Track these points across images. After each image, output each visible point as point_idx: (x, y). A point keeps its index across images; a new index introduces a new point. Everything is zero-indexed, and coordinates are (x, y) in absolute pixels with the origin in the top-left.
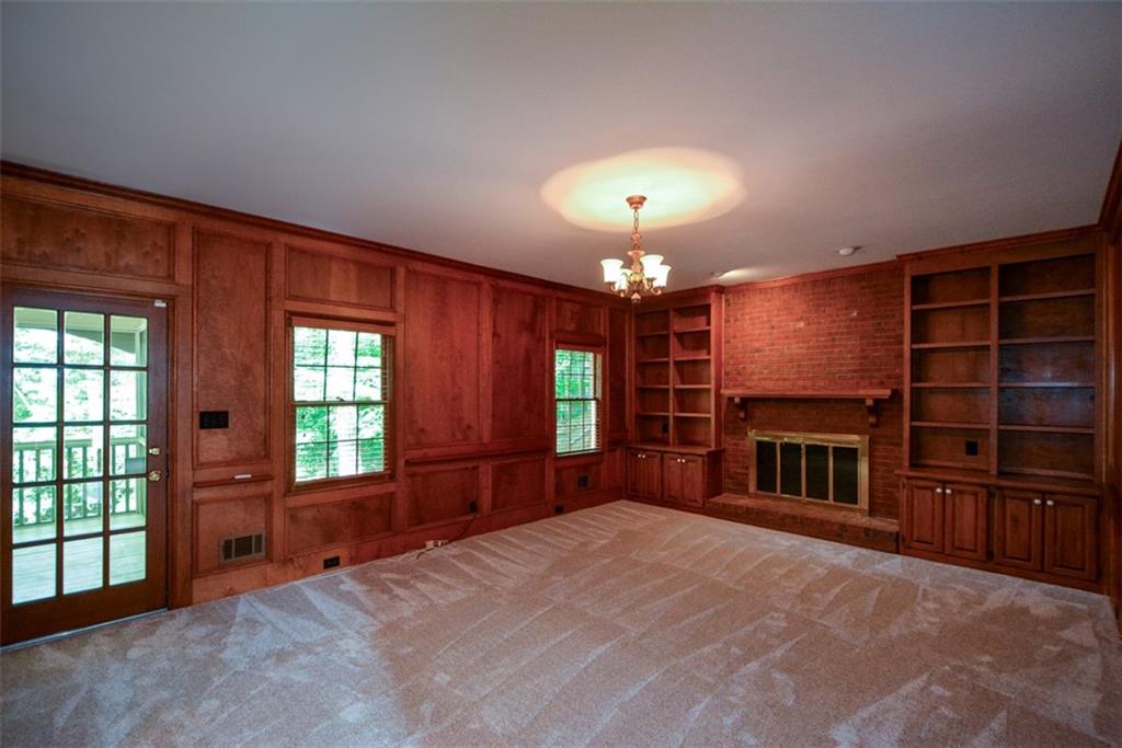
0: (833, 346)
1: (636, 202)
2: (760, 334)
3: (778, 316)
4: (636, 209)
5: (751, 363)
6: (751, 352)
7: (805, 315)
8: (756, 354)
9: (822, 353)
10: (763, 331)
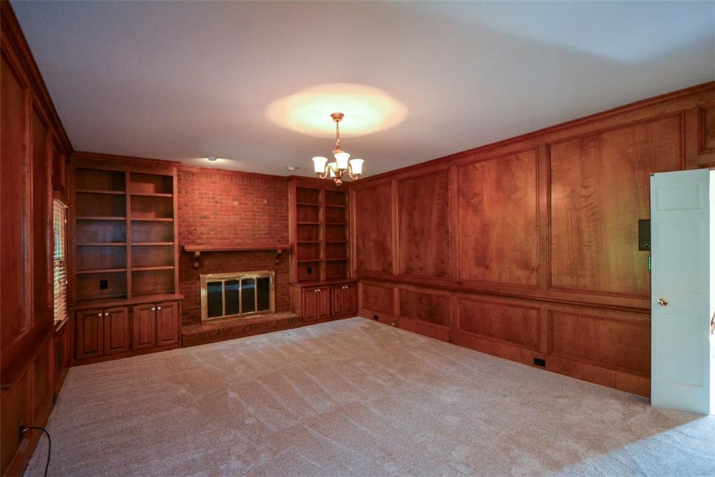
0: (255, 219)
1: (337, 117)
2: (207, 206)
3: (220, 195)
4: (338, 121)
5: (201, 226)
6: (201, 218)
7: (238, 198)
8: (205, 220)
9: (249, 222)
10: (209, 204)
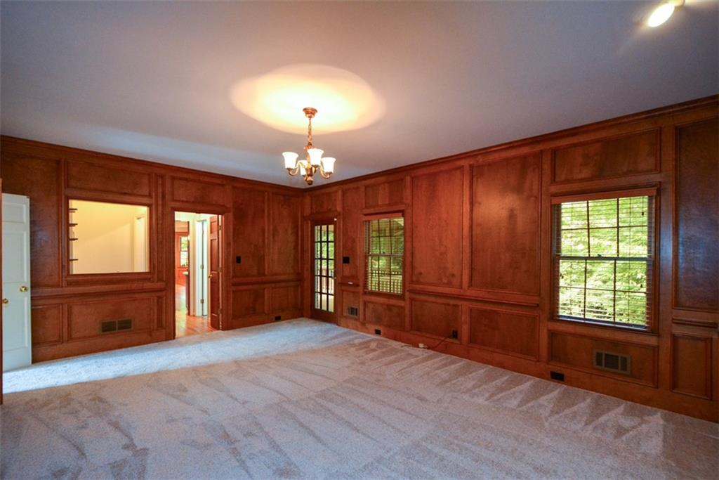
1: (310, 112)
4: (310, 117)
